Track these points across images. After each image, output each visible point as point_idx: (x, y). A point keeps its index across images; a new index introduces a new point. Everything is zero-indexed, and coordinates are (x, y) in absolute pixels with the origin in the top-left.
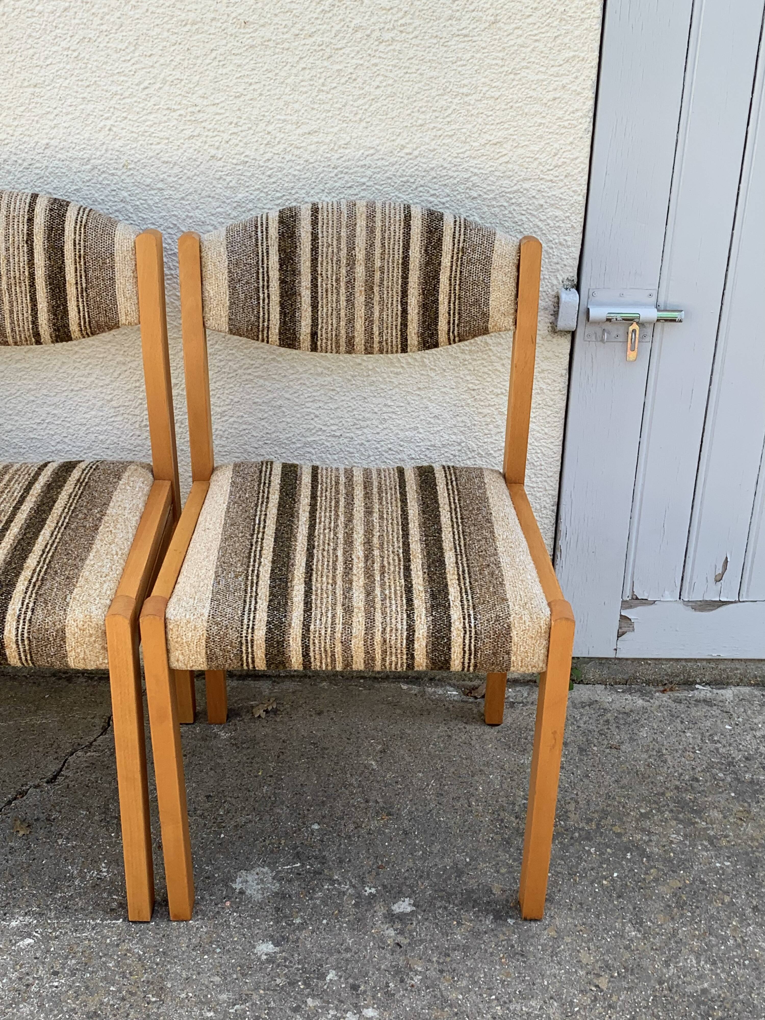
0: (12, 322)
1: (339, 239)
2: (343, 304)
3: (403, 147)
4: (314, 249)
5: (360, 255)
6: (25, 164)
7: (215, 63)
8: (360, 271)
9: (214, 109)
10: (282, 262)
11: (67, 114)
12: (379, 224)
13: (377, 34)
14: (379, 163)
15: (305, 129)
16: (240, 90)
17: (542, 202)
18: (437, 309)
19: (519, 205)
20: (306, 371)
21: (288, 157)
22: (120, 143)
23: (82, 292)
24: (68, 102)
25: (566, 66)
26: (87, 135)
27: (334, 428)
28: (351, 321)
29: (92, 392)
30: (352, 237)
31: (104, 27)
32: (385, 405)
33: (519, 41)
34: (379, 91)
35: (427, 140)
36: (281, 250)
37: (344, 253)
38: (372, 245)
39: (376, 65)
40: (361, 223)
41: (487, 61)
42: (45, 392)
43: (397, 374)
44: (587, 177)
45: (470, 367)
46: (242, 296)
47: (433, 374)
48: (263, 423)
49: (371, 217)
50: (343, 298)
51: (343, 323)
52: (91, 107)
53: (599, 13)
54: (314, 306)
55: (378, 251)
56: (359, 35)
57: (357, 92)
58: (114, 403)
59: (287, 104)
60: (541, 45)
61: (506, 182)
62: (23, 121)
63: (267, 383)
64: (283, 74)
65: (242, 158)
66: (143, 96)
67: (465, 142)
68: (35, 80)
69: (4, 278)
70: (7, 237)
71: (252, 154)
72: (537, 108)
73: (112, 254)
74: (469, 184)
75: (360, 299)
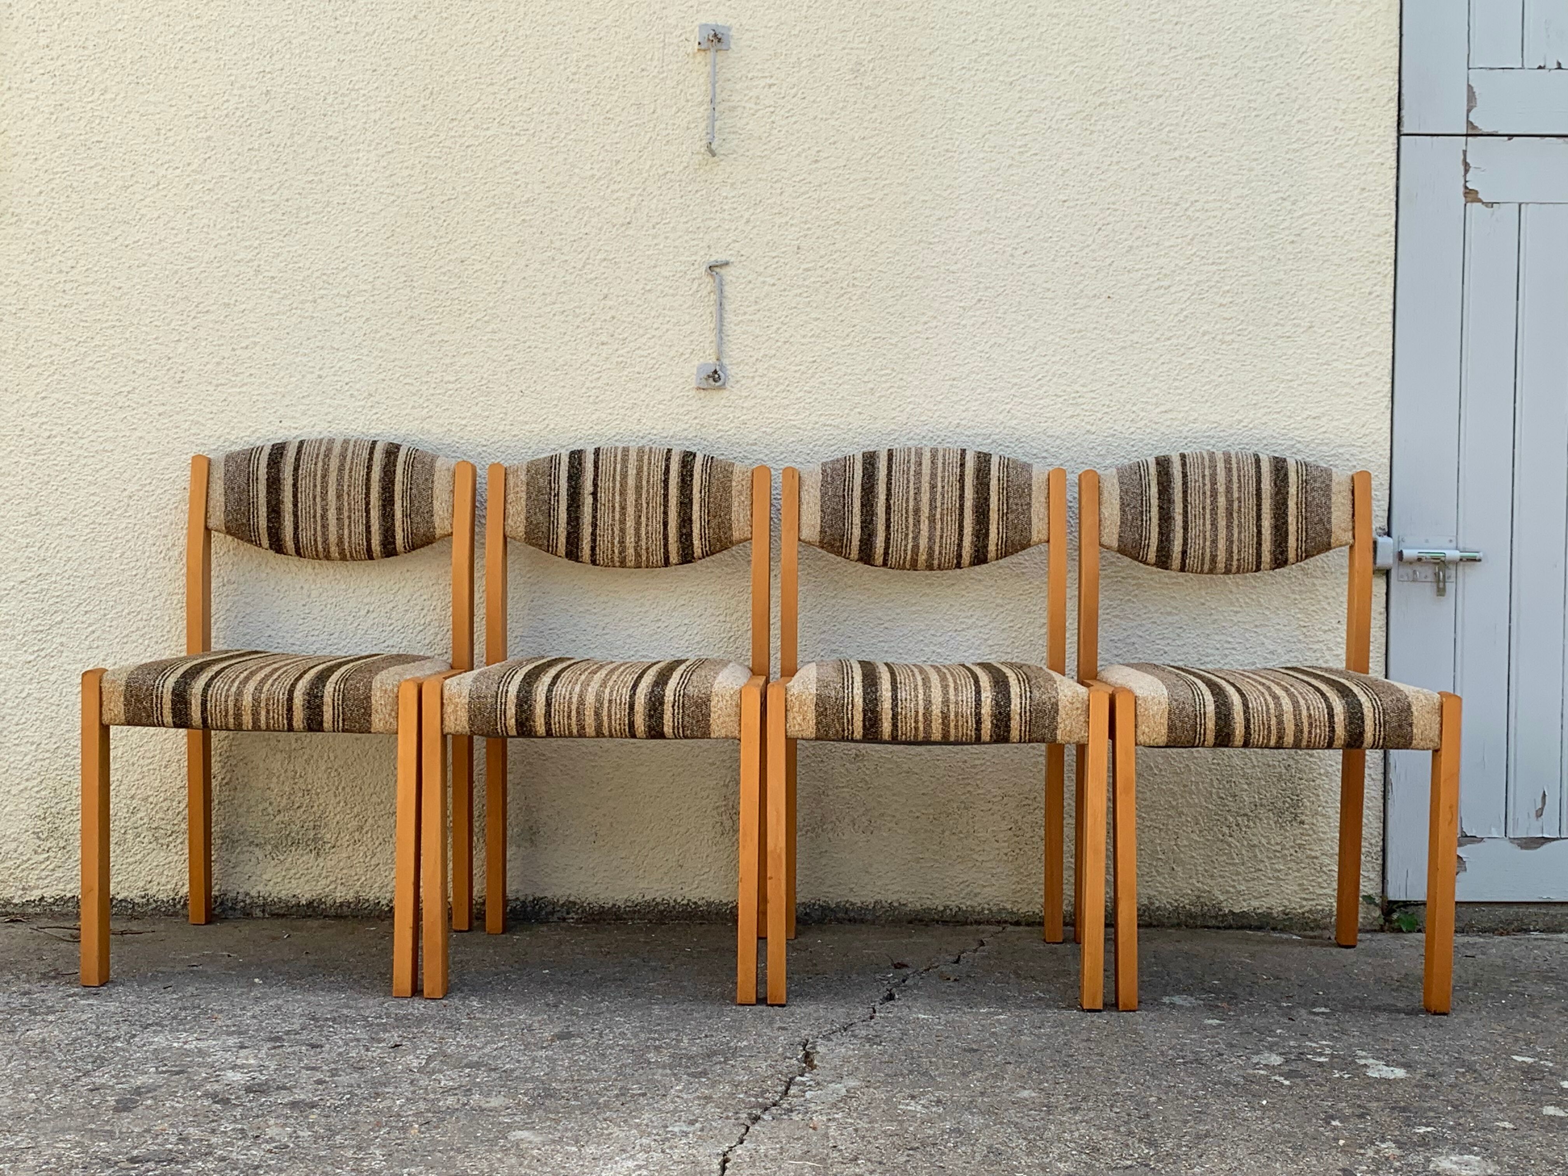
0: (941, 546)
1: (1204, 476)
2: (1208, 527)
3: (1241, 421)
4: (1185, 484)
5: (1221, 489)
6: (939, 440)
7: (1094, 360)
8: (1222, 500)
9: (1092, 395)
10: (1160, 493)
11: (976, 400)
12: (1234, 466)
13: (1220, 337)
14: (1221, 434)
15: (1162, 408)
16: (1113, 379)
17: (1355, 463)
18: (1287, 529)
19: (1336, 466)
20: (1156, 611)
21: (1148, 431)
22: (1015, 422)
23: (1003, 516)
24: (978, 391)
25: (1368, 359)
26: (990, 416)
28: (1214, 542)
29: (972, 632)
30: (1214, 476)
31: (1011, 336)
33: (1330, 341)
34: (1221, 379)
35: (1259, 415)
36: (1159, 484)
37: (1208, 487)
38: (1230, 481)
39: (1219, 359)
40: (1221, 465)
41: (1306, 356)
42: (933, 632)
43: (1237, 612)
44: (1389, 443)
46: (1130, 517)
47: (1268, 613)
49: (1228, 461)
50: (1208, 522)
51: (1208, 543)
52: (995, 394)
53: (1391, 320)
54: (1185, 529)
55: (1235, 486)
56: (1206, 338)
57: (1204, 380)
59: (1149, 390)
60: (1347, 344)
61: (1325, 448)
62: (941, 406)
63: (1123, 622)
64: (1146, 367)
65: (1111, 431)
66: (1037, 385)
67: (1290, 417)
68: (954, 375)
69: (939, 510)
70: (943, 477)
71: (1120, 429)
72: (1347, 390)
73: (1030, 485)
74: (1294, 450)
75: (1222, 523)
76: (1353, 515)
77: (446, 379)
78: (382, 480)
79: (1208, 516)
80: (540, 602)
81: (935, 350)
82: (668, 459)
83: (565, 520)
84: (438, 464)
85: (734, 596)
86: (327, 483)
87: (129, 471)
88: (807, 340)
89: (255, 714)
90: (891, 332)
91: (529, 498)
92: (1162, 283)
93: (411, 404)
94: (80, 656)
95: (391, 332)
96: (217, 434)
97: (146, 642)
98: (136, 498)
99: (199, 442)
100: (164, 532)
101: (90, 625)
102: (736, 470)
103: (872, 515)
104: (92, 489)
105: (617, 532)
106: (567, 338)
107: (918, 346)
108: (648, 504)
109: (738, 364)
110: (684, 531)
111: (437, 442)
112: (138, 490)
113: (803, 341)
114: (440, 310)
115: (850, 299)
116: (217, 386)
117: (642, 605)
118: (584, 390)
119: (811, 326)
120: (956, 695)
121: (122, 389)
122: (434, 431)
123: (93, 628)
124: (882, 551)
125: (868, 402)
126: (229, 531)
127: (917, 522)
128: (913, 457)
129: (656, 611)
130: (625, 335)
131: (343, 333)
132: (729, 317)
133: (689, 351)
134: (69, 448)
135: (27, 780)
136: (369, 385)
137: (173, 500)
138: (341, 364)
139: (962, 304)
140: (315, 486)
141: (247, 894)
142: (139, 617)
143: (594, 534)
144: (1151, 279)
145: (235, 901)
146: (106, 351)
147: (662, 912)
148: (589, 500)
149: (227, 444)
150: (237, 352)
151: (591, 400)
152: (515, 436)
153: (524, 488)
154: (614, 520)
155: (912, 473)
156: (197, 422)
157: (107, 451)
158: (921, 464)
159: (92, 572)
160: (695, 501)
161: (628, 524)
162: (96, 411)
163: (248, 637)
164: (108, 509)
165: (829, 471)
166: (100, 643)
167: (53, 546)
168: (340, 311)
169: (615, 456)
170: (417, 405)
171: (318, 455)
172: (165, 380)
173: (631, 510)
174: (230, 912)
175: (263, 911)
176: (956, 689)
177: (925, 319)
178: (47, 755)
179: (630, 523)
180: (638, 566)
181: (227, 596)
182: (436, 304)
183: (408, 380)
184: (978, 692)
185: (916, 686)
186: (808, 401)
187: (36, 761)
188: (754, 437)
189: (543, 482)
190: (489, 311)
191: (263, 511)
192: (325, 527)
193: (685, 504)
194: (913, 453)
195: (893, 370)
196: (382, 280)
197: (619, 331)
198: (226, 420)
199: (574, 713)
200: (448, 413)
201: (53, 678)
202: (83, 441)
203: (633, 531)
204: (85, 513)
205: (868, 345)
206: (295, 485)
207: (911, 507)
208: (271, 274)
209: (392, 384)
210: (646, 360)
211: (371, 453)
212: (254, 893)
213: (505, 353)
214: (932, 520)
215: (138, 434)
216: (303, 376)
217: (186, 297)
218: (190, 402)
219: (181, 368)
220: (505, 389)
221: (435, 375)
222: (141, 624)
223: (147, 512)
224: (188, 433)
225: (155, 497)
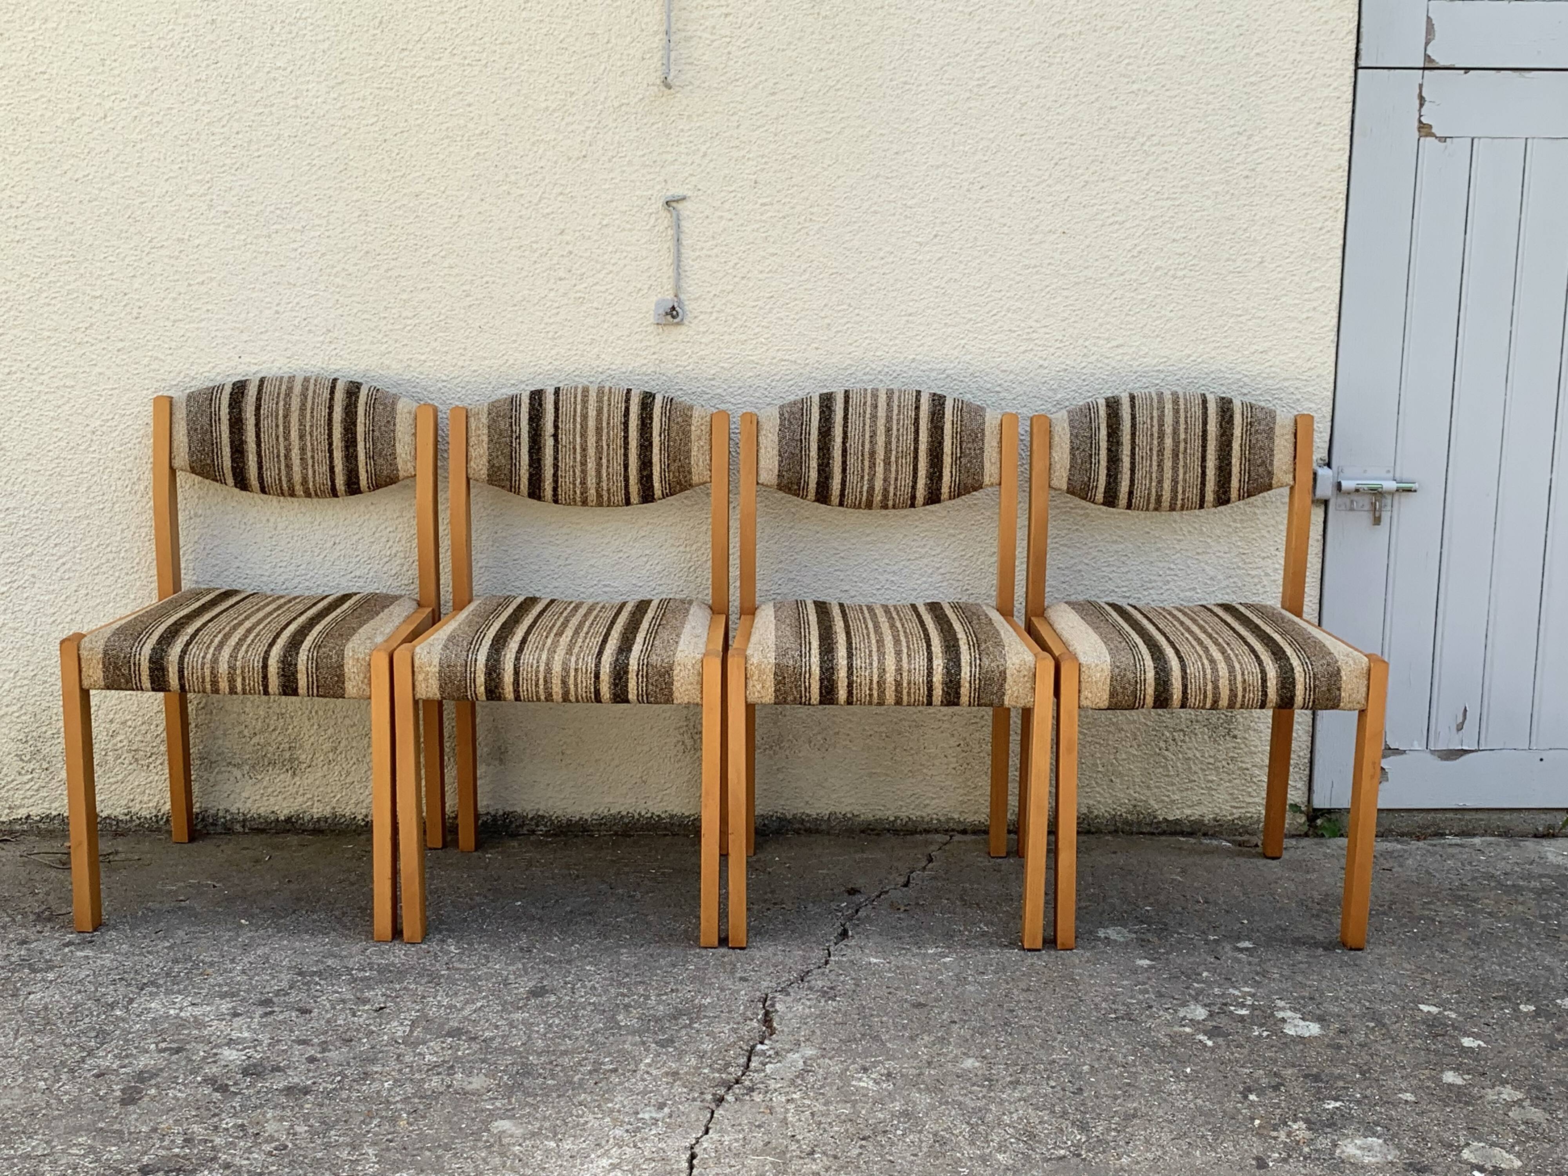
0: (896, 488)
1: (1152, 418)
2: (1155, 468)
3: (1189, 356)
4: (1133, 426)
5: (1168, 430)
6: (895, 375)
7: (1049, 296)
8: (1168, 442)
9: (1044, 330)
10: (1109, 435)
11: (932, 335)
12: (1182, 407)
13: (1172, 272)
14: (1171, 368)
15: (1114, 343)
16: (1066, 315)
17: (1299, 397)
18: (1230, 470)
19: (1281, 399)
21: (1099, 365)
22: (970, 357)
23: (956, 460)
24: (934, 326)
25: (1316, 294)
26: (945, 352)
27: (1124, 589)
28: (1160, 482)
29: (925, 561)
30: (1161, 417)
31: (967, 271)
32: (1169, 569)
33: (1280, 276)
34: (1172, 314)
35: (1207, 350)
36: (1109, 426)
37: (1155, 429)
38: (1177, 422)
39: (1170, 295)
40: (1169, 406)
41: (1255, 291)
43: (1179, 541)
44: (1333, 377)
45: (1241, 534)
46: (1079, 461)
47: (1209, 540)
48: (1064, 586)
49: (1176, 402)
50: (1155, 464)
51: (1154, 484)
52: (950, 330)
53: (1340, 254)
54: (1133, 471)
55: (1182, 427)
56: (1158, 273)
57: (1155, 315)
58: (942, 571)
59: (1101, 325)
60: (1296, 278)
61: (1270, 382)
62: (897, 341)
63: (1070, 551)
64: (1099, 302)
65: (1064, 366)
66: (991, 321)
67: (1238, 351)
68: (910, 311)
69: (894, 453)
70: (898, 420)
71: (1072, 364)
72: (1294, 324)
73: (983, 430)
74: (1241, 384)
75: (1168, 464)
76: (1295, 457)
77: (404, 315)
78: (344, 421)
79: (1155, 458)
80: (504, 534)
81: (892, 285)
82: (627, 400)
83: (527, 462)
84: (400, 406)
85: (693, 527)
86: (289, 422)
87: (90, 408)
88: (765, 275)
89: (232, 681)
90: (848, 267)
91: (490, 441)
92: (1117, 219)
93: (370, 339)
94: (51, 588)
95: (347, 267)
96: (178, 369)
97: (117, 574)
98: (99, 433)
99: (159, 377)
100: (129, 466)
101: (60, 557)
102: (696, 414)
103: (829, 459)
104: (55, 425)
105: (578, 473)
106: (524, 273)
107: (875, 281)
108: (608, 445)
109: (696, 299)
110: (645, 473)
111: (397, 377)
112: (101, 426)
113: (760, 276)
114: (396, 244)
115: (807, 234)
116: (175, 321)
117: (604, 536)
118: (543, 326)
119: (768, 262)
120: (909, 663)
121: (80, 325)
122: (393, 367)
123: (64, 560)
124: (838, 493)
125: (825, 338)
126: (193, 470)
127: (873, 465)
128: (869, 399)
129: (617, 543)
130: (584, 270)
131: (298, 269)
132: (686, 252)
133: (646, 286)
134: (29, 385)
135: (7, 706)
136: (327, 320)
137: (137, 435)
138: (298, 299)
139: (918, 240)
140: (277, 426)
141: (227, 811)
142: (109, 549)
143: (555, 475)
144: (1106, 214)
145: (216, 817)
146: (61, 287)
147: (627, 824)
148: (550, 442)
149: (187, 379)
150: (194, 288)
151: (550, 335)
152: (475, 371)
153: (486, 431)
154: (575, 461)
155: (868, 416)
156: (156, 358)
157: (68, 387)
158: (876, 407)
159: (59, 506)
160: (654, 445)
161: (589, 465)
162: (55, 347)
164: (72, 444)
165: (786, 415)
166: (72, 575)
167: (20, 480)
168: (295, 246)
169: (575, 397)
170: (375, 340)
171: (279, 394)
172: (122, 315)
173: (591, 451)
174: (211, 828)
175: (243, 827)
176: (909, 656)
177: (881, 254)
178: (26, 682)
179: (591, 465)
180: (600, 504)
181: (194, 529)
182: (391, 239)
183: (365, 316)
184: (930, 660)
185: (870, 651)
186: (766, 336)
187: (15, 687)
188: (713, 372)
189: (503, 425)
190: (446, 246)
191: (227, 451)
192: (289, 467)
193: (645, 447)
194: (869, 395)
195: (850, 305)
196: (337, 215)
197: (577, 266)
198: (185, 355)
199: (541, 682)
200: (407, 349)
201: (27, 608)
202: (42, 377)
203: (594, 473)
205: (825, 281)
206: (257, 425)
207: (867, 450)
208: (224, 208)
209: (350, 319)
210: (604, 295)
211: (332, 392)
212: (234, 810)
213: (464, 288)
214: (887, 462)
215: (98, 370)
216: (261, 312)
217: (140, 232)
218: (148, 337)
219: (138, 304)
220: (464, 325)
221: (393, 311)
222: (111, 556)
223: (110, 447)
224: (147, 369)
225: (117, 433)
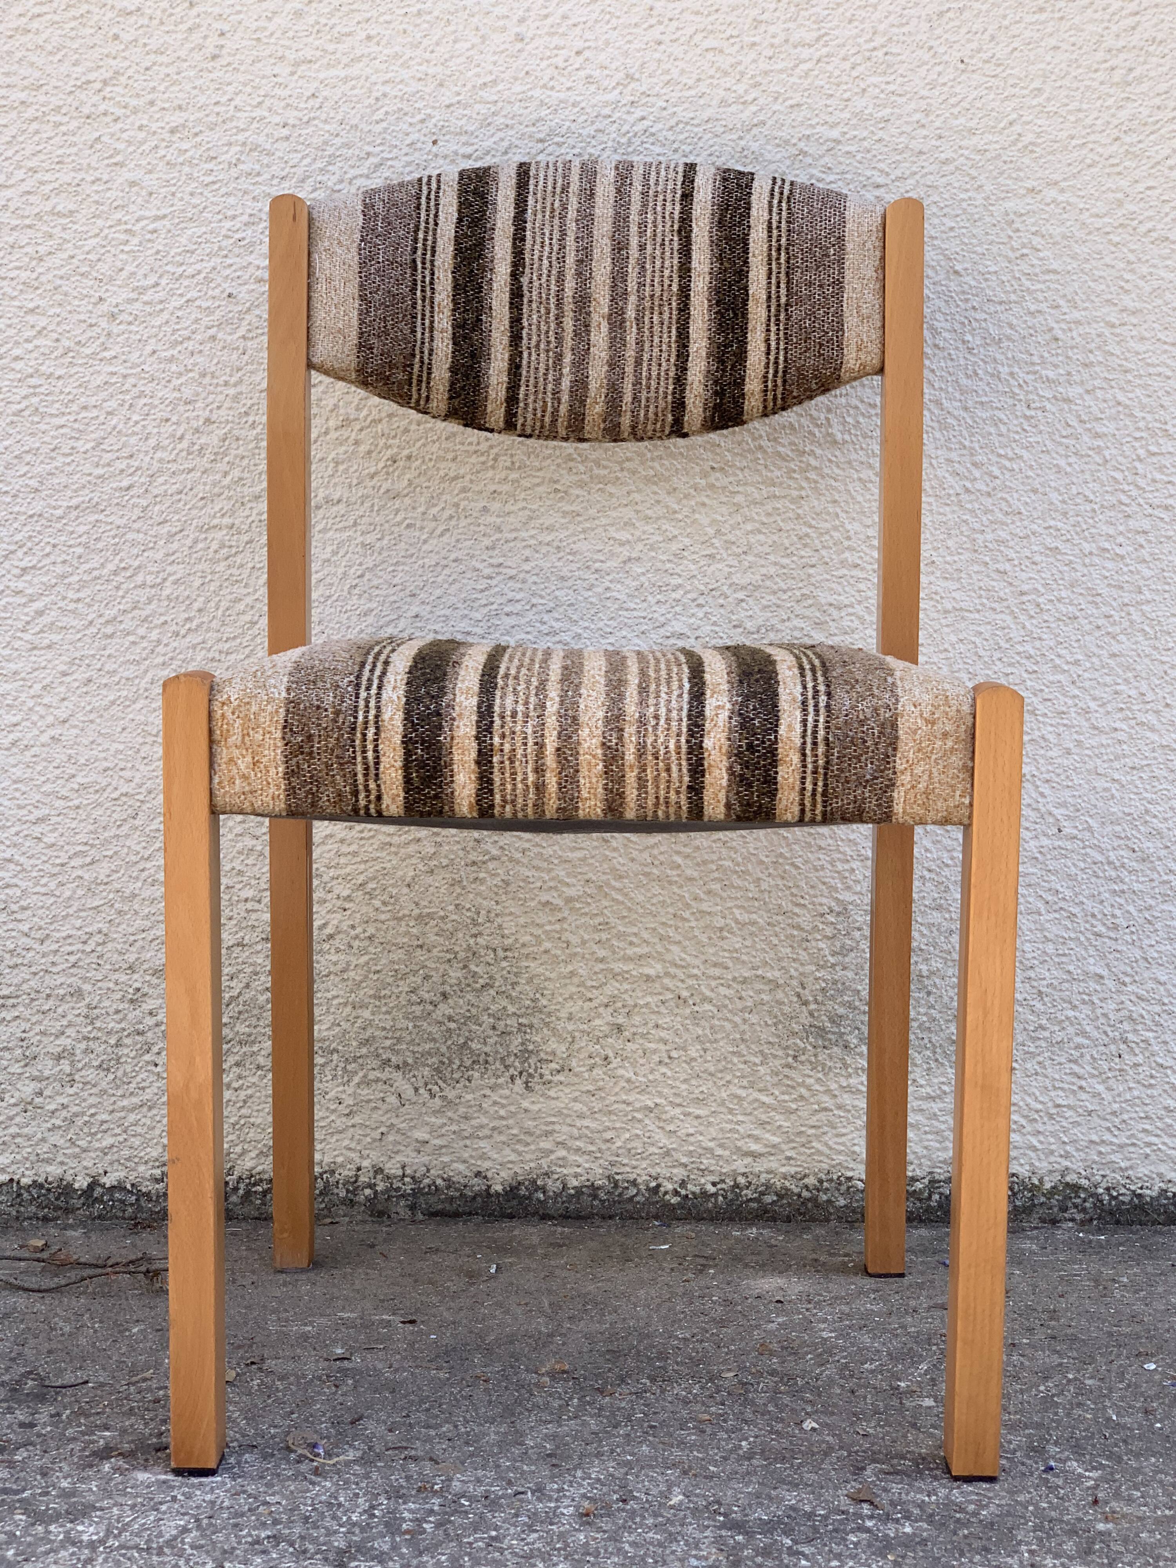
77: (795, 37)
87: (109, 258)
96: (300, 171)
97: (154, 635)
98: (125, 317)
100: (187, 393)
104: (31, 300)
112: (130, 301)
116: (297, 64)
121: (92, 76)
122: (768, 157)
123: (38, 605)
136: (626, 54)
137: (206, 321)
141: (378, 1171)
142: (139, 579)
145: (353, 1186)
151: (1117, 76)
152: (946, 162)
157: (59, 214)
162: (35, 126)
163: (370, 619)
164: (65, 343)
166: (56, 638)
172: (182, 54)
174: (341, 1211)
175: (413, 1208)
183: (710, 43)
198: (316, 141)
204: (17, 352)
212: (392, 1168)
215: (126, 175)
216: (483, 38)
218: (237, 101)
219: (218, 25)
220: (927, 57)
221: (772, 29)
222: (142, 595)
223: (149, 349)
224: (234, 172)
225: (165, 316)
